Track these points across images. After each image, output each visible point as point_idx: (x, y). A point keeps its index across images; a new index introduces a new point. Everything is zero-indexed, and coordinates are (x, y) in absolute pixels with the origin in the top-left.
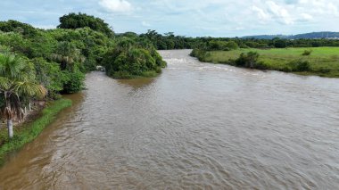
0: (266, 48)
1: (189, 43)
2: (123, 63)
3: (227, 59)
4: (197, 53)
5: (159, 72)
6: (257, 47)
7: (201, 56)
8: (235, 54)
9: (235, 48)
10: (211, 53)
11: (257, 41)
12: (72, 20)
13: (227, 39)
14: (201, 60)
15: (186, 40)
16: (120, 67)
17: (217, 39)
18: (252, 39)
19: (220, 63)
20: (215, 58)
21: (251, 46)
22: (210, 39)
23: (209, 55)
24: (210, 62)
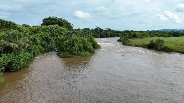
0: (167, 37)
1: (119, 34)
2: (67, 47)
3: (142, 44)
4: (122, 39)
5: (93, 53)
6: (161, 36)
7: (125, 42)
8: (147, 40)
9: (147, 36)
10: (131, 39)
11: (160, 32)
12: (49, 21)
13: (142, 32)
14: (125, 44)
15: (117, 32)
16: (64, 50)
17: (136, 32)
18: (158, 31)
19: (137, 46)
20: (134, 43)
21: (157, 36)
22: (132, 31)
23: (130, 41)
24: (130, 45)
